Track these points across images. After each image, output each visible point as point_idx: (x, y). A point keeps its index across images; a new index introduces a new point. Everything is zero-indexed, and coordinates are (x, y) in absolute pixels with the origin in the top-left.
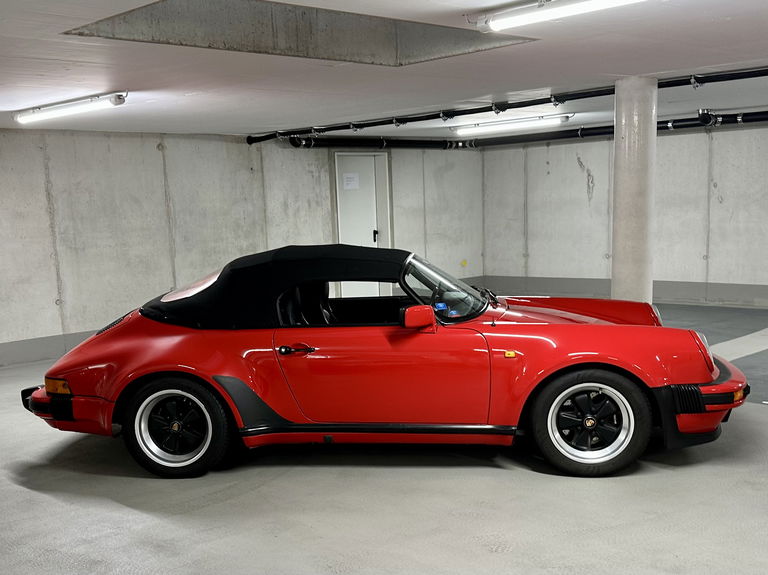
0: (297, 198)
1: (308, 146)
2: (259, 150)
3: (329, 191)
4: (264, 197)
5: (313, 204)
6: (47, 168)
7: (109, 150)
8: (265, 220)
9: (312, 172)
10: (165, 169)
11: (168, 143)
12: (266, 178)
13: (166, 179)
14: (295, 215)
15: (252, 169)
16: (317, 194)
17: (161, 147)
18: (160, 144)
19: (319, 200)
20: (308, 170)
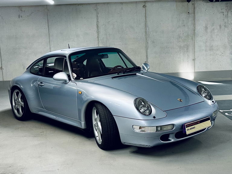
0: (213, 25)
2: (193, 4)
5: (223, 27)
7: (122, 9)
8: (194, 34)
9: (223, 12)
10: (146, 15)
11: (148, 5)
12: (197, 16)
13: (146, 19)
14: (211, 32)
15: (189, 13)
16: (225, 22)
17: (144, 6)
18: (144, 5)
19: (227, 25)
20: (221, 12)
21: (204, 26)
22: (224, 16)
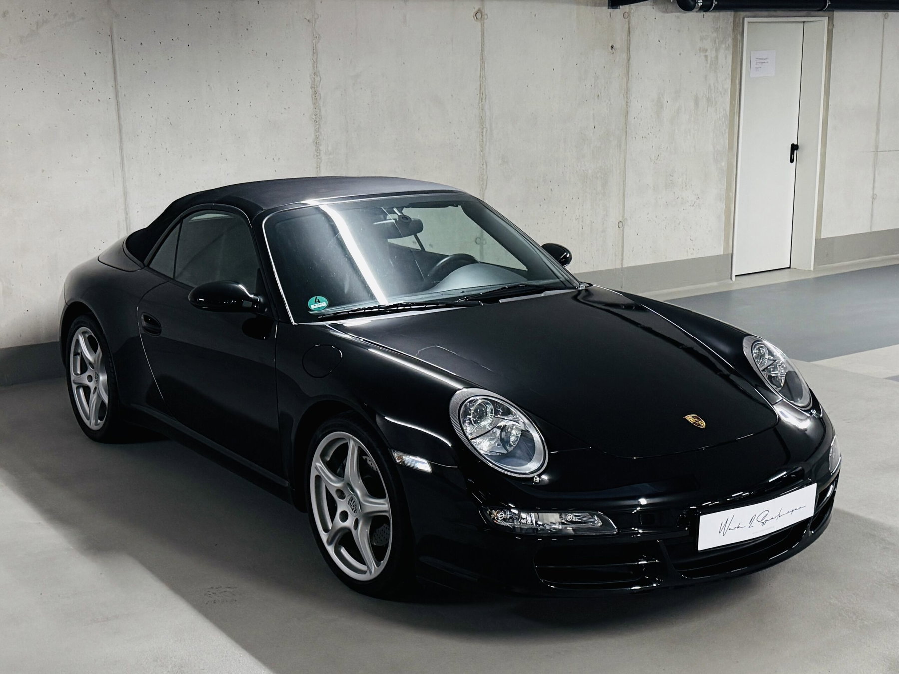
0: (677, 94)
1: (705, 8)
2: (627, 17)
3: (729, 81)
4: (627, 91)
5: (703, 103)
6: (315, 52)
7: (404, 22)
8: (626, 127)
9: (706, 51)
10: (483, 51)
11: (491, 9)
12: (635, 61)
13: (483, 68)
14: (672, 121)
15: (612, 47)
16: (710, 86)
17: (479, 15)
18: (479, 10)
19: (713, 95)
20: (700, 48)
21: (653, 101)
22: (708, 65)
